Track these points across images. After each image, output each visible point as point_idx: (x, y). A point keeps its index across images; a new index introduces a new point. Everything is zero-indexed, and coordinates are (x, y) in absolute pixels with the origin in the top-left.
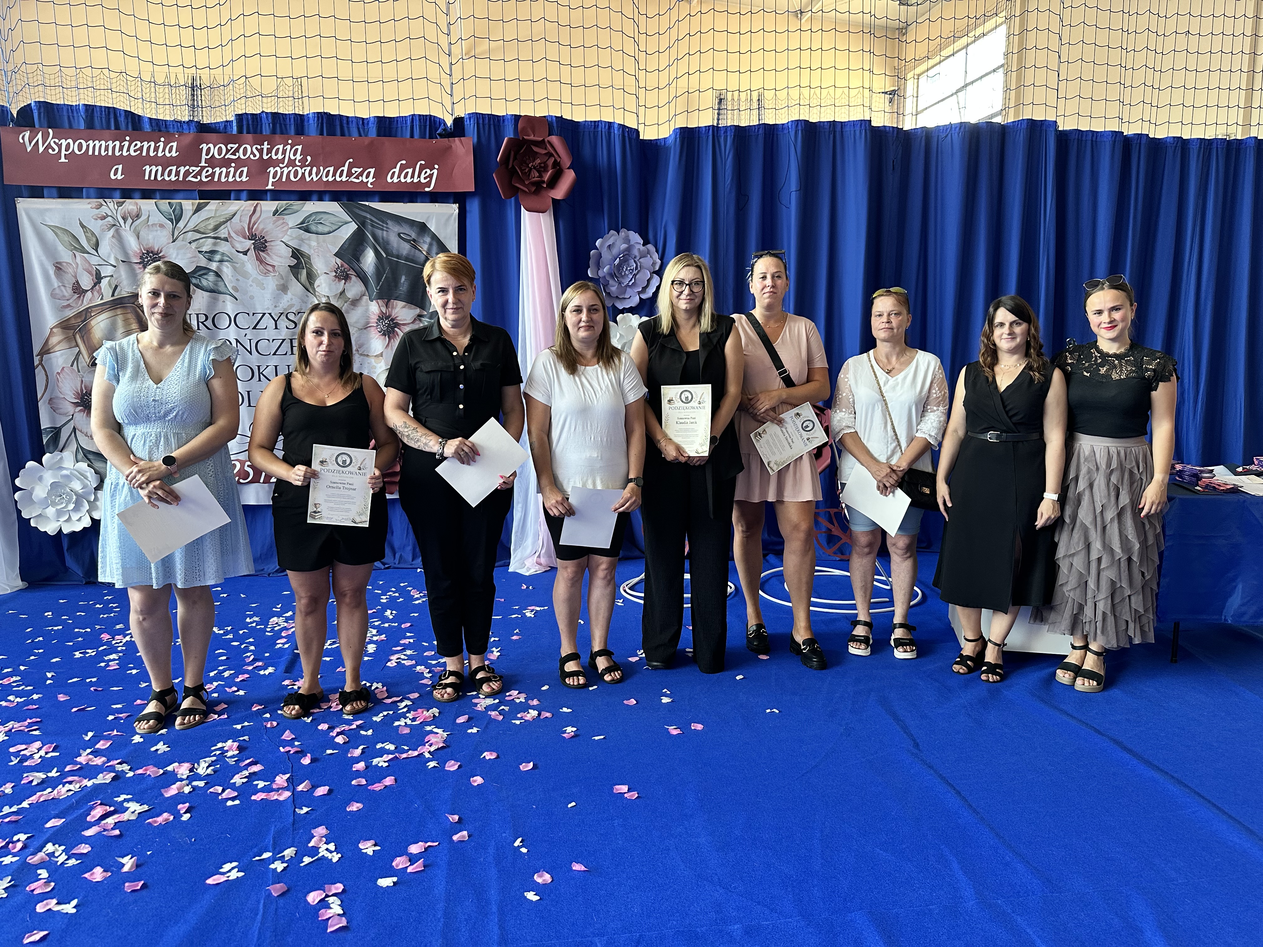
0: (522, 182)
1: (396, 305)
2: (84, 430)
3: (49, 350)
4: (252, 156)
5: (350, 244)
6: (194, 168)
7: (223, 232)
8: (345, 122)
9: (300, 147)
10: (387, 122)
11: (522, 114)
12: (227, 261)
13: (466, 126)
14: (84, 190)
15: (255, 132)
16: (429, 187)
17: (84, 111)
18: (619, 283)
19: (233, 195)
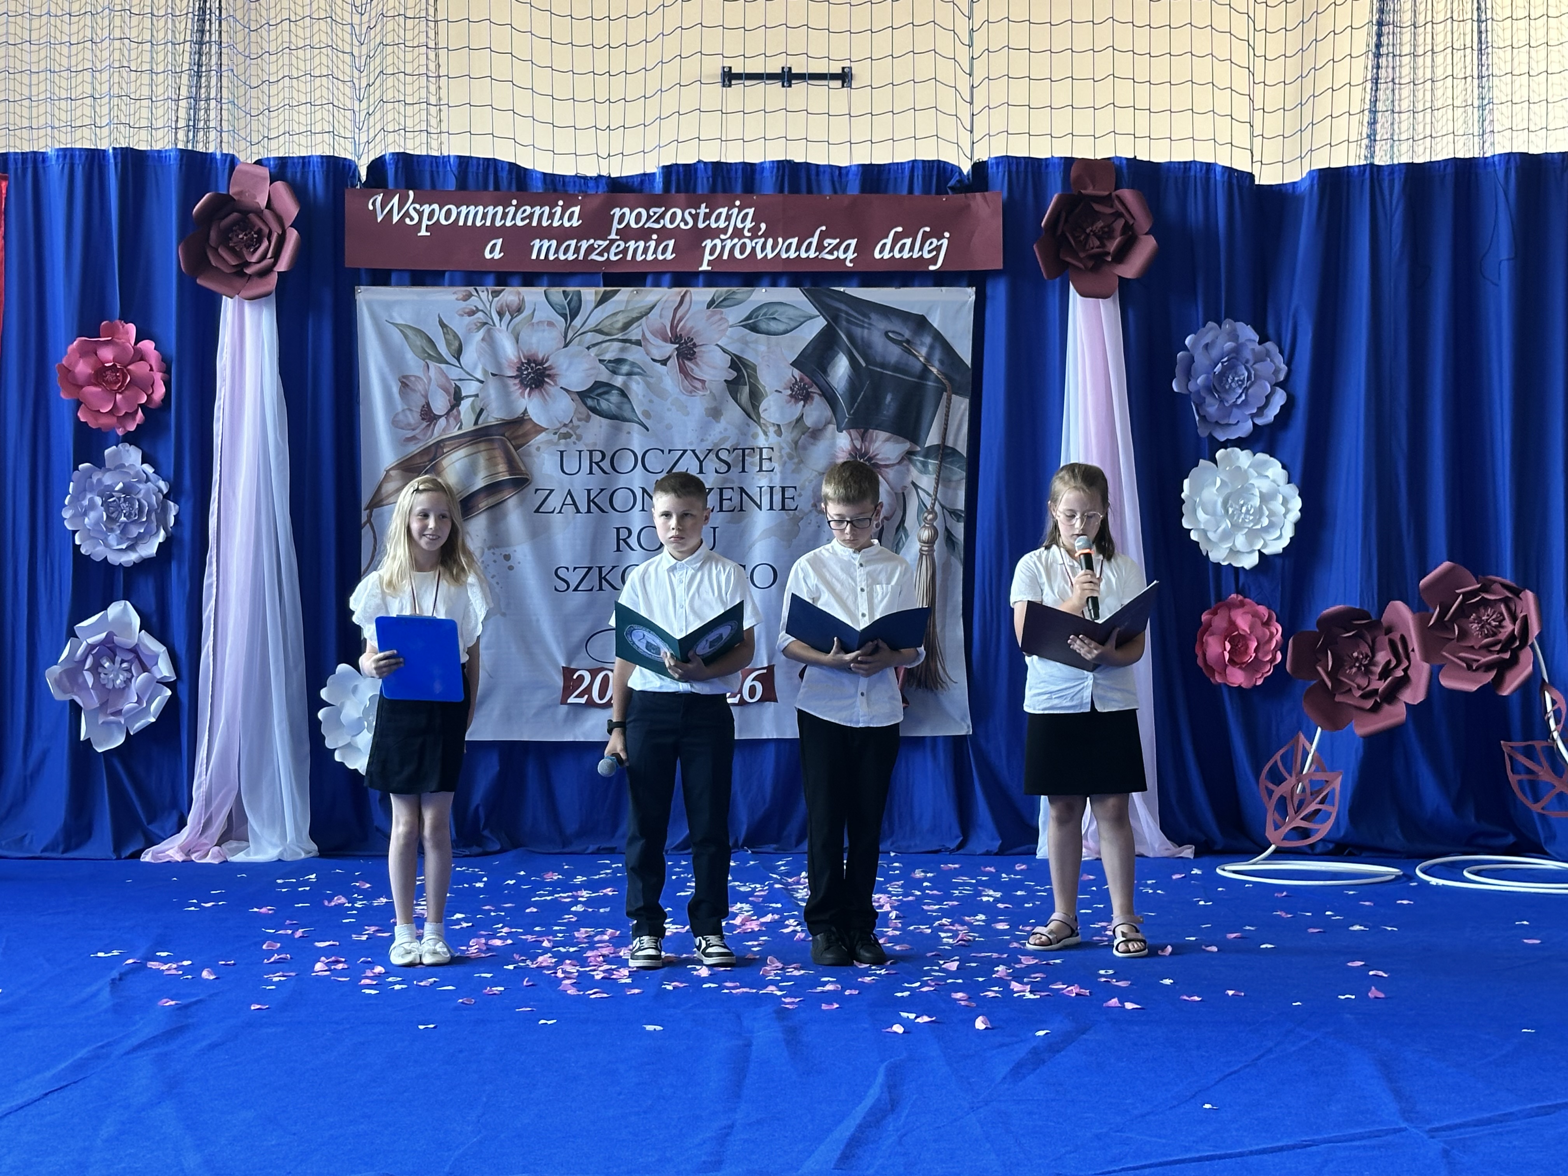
0: (1075, 255)
1: (877, 437)
3: (382, 500)
4: (682, 225)
5: (814, 349)
6: (600, 242)
7: (634, 333)
8: (813, 172)
9: (751, 211)
10: (875, 172)
11: (1075, 155)
12: (638, 374)
13: (990, 175)
14: (447, 275)
15: (687, 191)
16: (935, 264)
17: (457, 164)
18: (1221, 401)
19: (649, 280)
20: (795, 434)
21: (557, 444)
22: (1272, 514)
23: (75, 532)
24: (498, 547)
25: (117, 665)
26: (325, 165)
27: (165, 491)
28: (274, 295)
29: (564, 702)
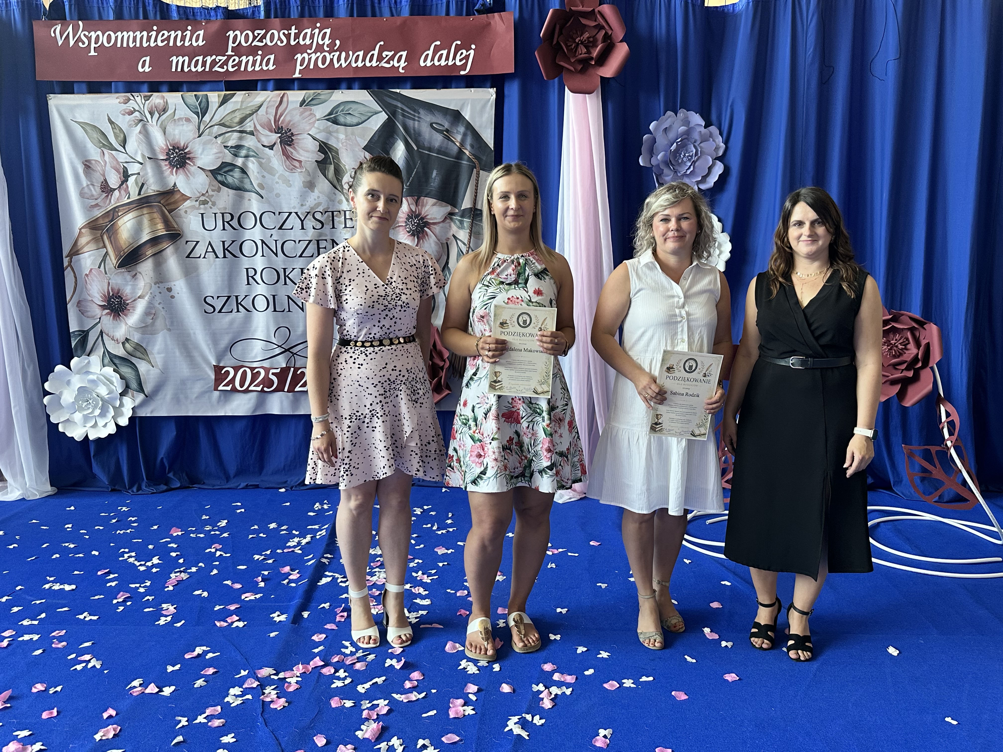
0: (567, 60)
1: (427, 203)
2: (111, 334)
3: (78, 251)
4: (279, 43)
5: (379, 137)
6: (220, 57)
7: (249, 126)
9: (328, 31)
12: (253, 156)
14: (113, 83)
15: (283, 16)
16: (465, 70)
18: (676, 172)
19: (259, 85)
21: (199, 208)
24: (162, 282)
26: (20, 4)
29: (216, 389)
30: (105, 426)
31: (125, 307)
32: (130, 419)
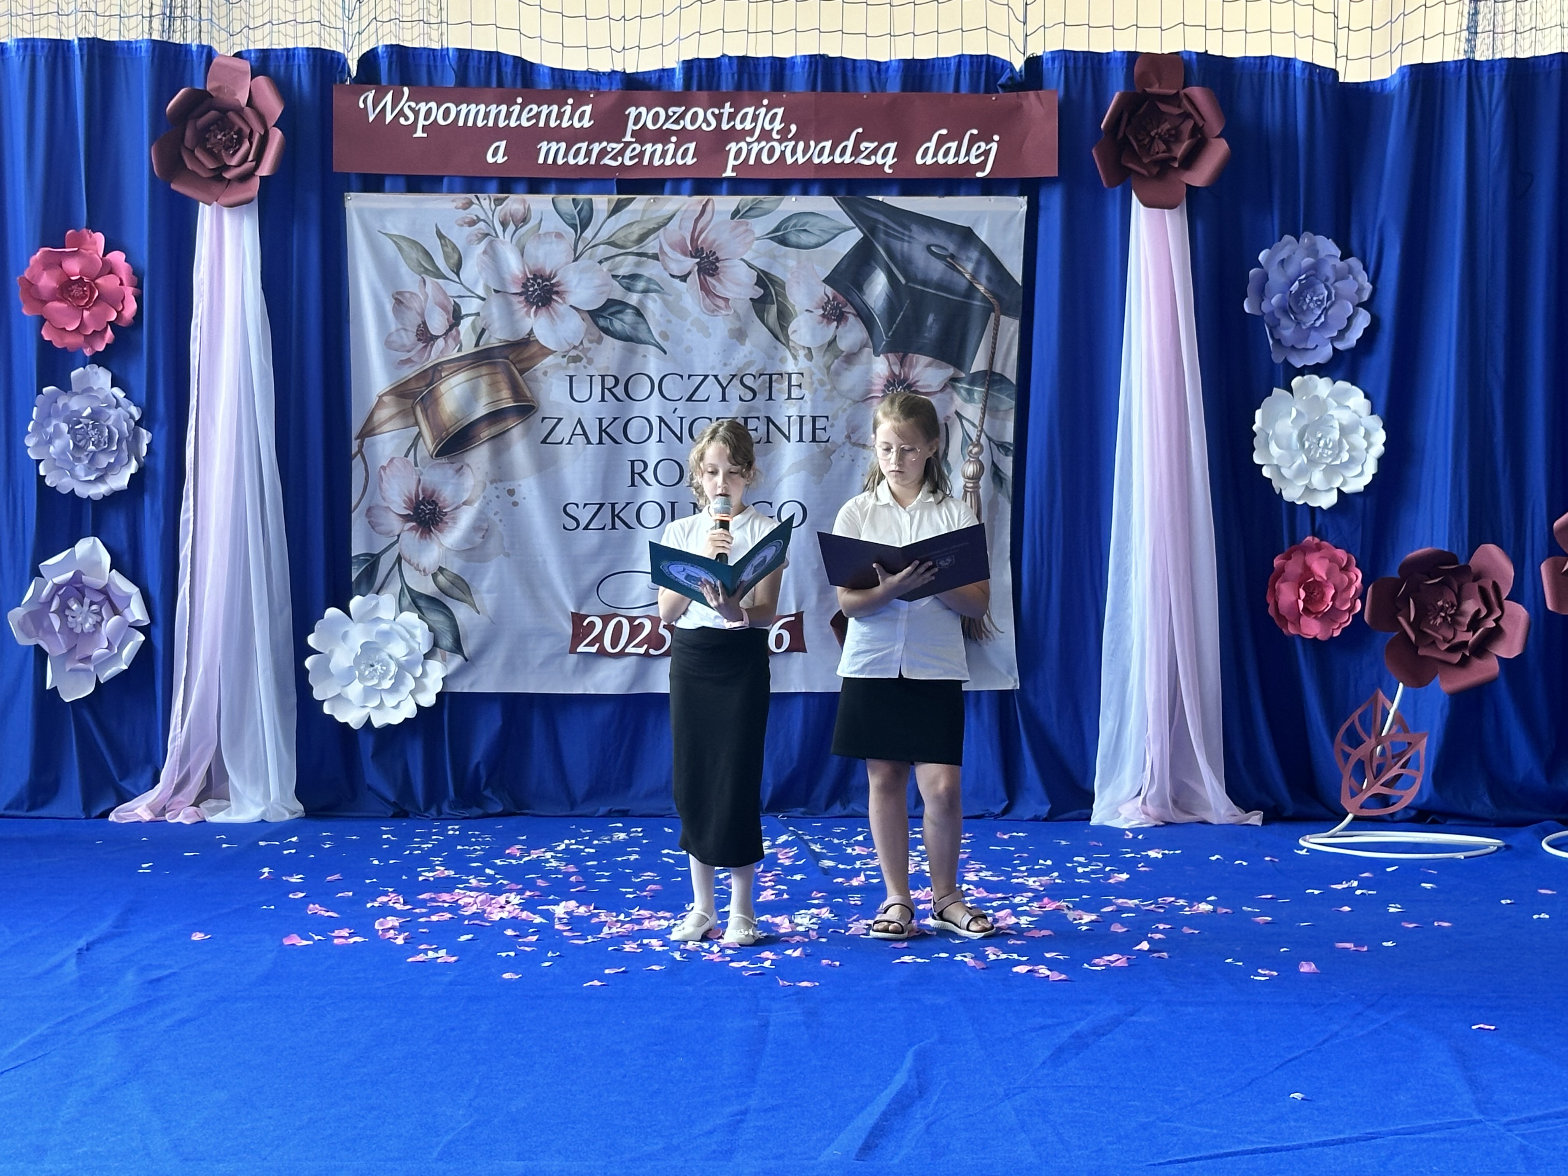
0: (1138, 160)
1: (917, 362)
2: (415, 561)
3: (374, 429)
4: (704, 127)
5: (849, 264)
6: (614, 145)
7: (651, 246)
8: (850, 67)
9: (780, 111)
10: (918, 68)
11: (1140, 49)
12: (655, 291)
13: (1045, 71)
14: (445, 180)
15: (709, 88)
16: (983, 170)
17: (456, 57)
18: (1298, 323)
19: (668, 186)
20: (826, 358)
21: (566, 368)
22: (1352, 448)
23: (38, 462)
24: (501, 481)
25: (86, 608)
26: (311, 57)
27: (137, 418)
28: (256, 201)
29: (573, 651)
30: (397, 707)
31: (442, 519)
32: (439, 695)
